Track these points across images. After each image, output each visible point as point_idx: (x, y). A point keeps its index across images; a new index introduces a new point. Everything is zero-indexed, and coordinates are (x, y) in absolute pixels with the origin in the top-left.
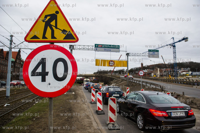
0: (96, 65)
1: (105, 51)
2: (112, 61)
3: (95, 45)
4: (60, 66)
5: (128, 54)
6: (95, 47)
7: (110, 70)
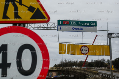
0: (60, 53)
1: (74, 30)
2: (85, 46)
3: (59, 21)
4: (27, 55)
5: (110, 35)
6: (59, 24)
7: (81, 62)
